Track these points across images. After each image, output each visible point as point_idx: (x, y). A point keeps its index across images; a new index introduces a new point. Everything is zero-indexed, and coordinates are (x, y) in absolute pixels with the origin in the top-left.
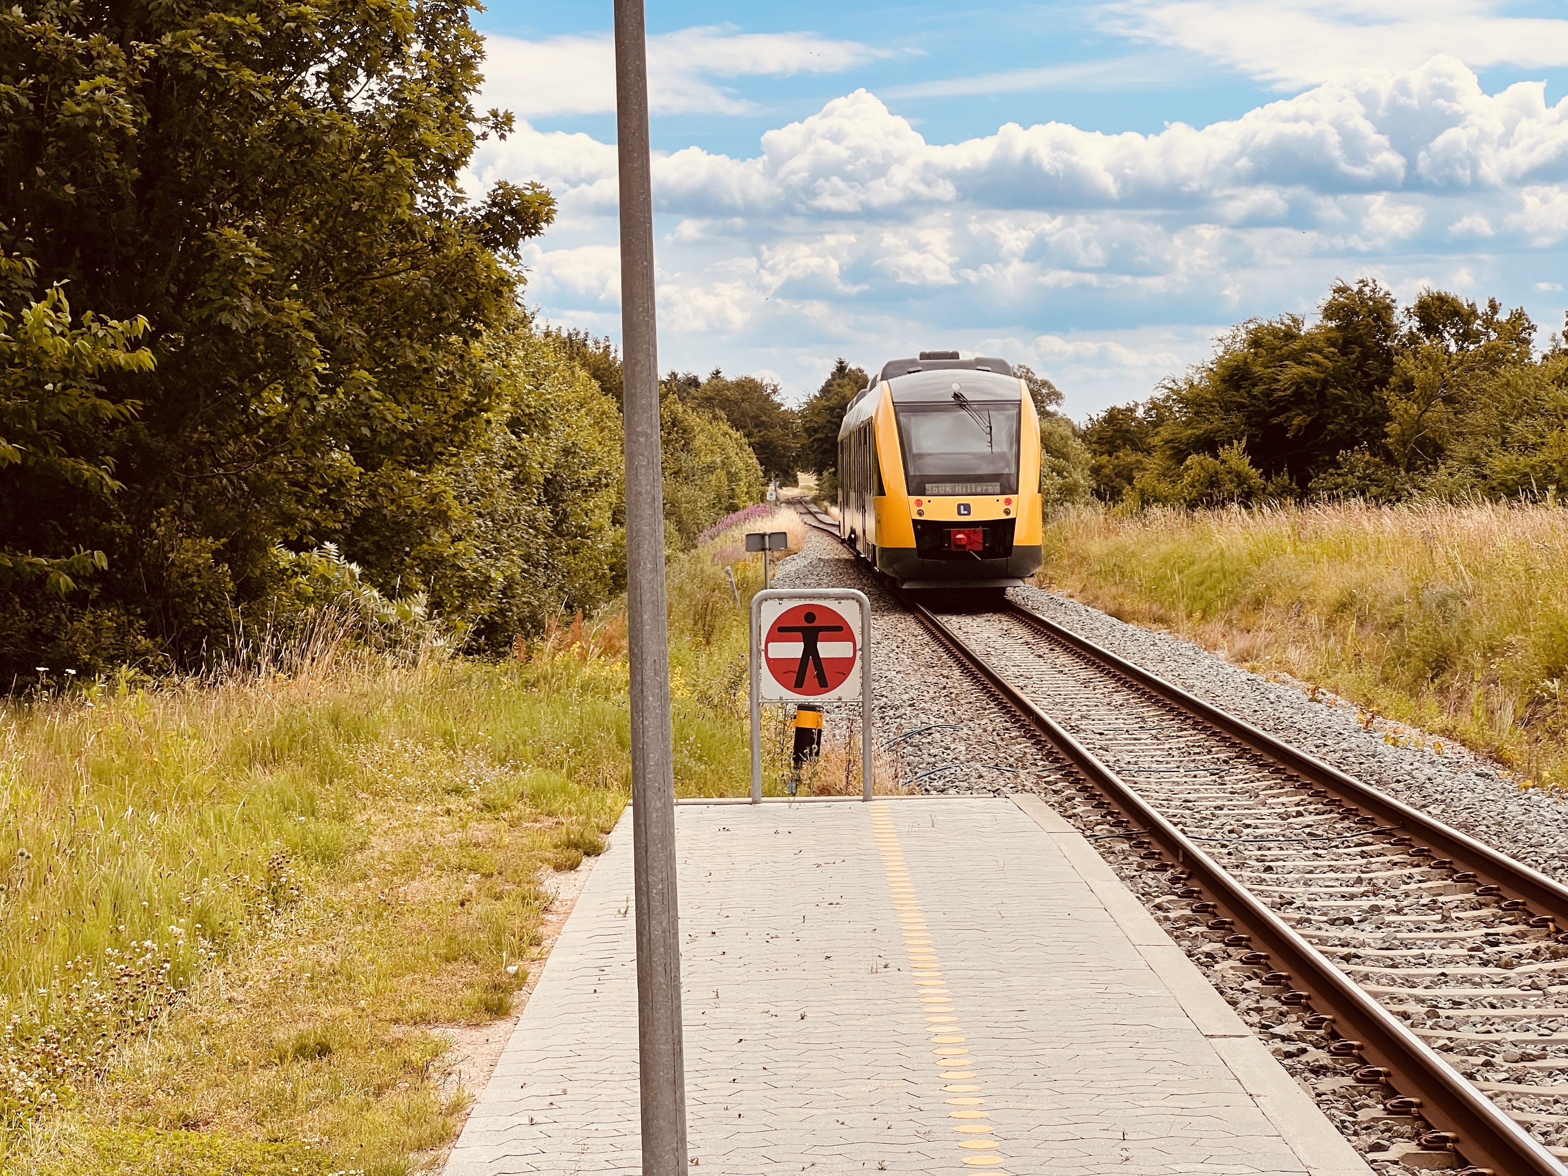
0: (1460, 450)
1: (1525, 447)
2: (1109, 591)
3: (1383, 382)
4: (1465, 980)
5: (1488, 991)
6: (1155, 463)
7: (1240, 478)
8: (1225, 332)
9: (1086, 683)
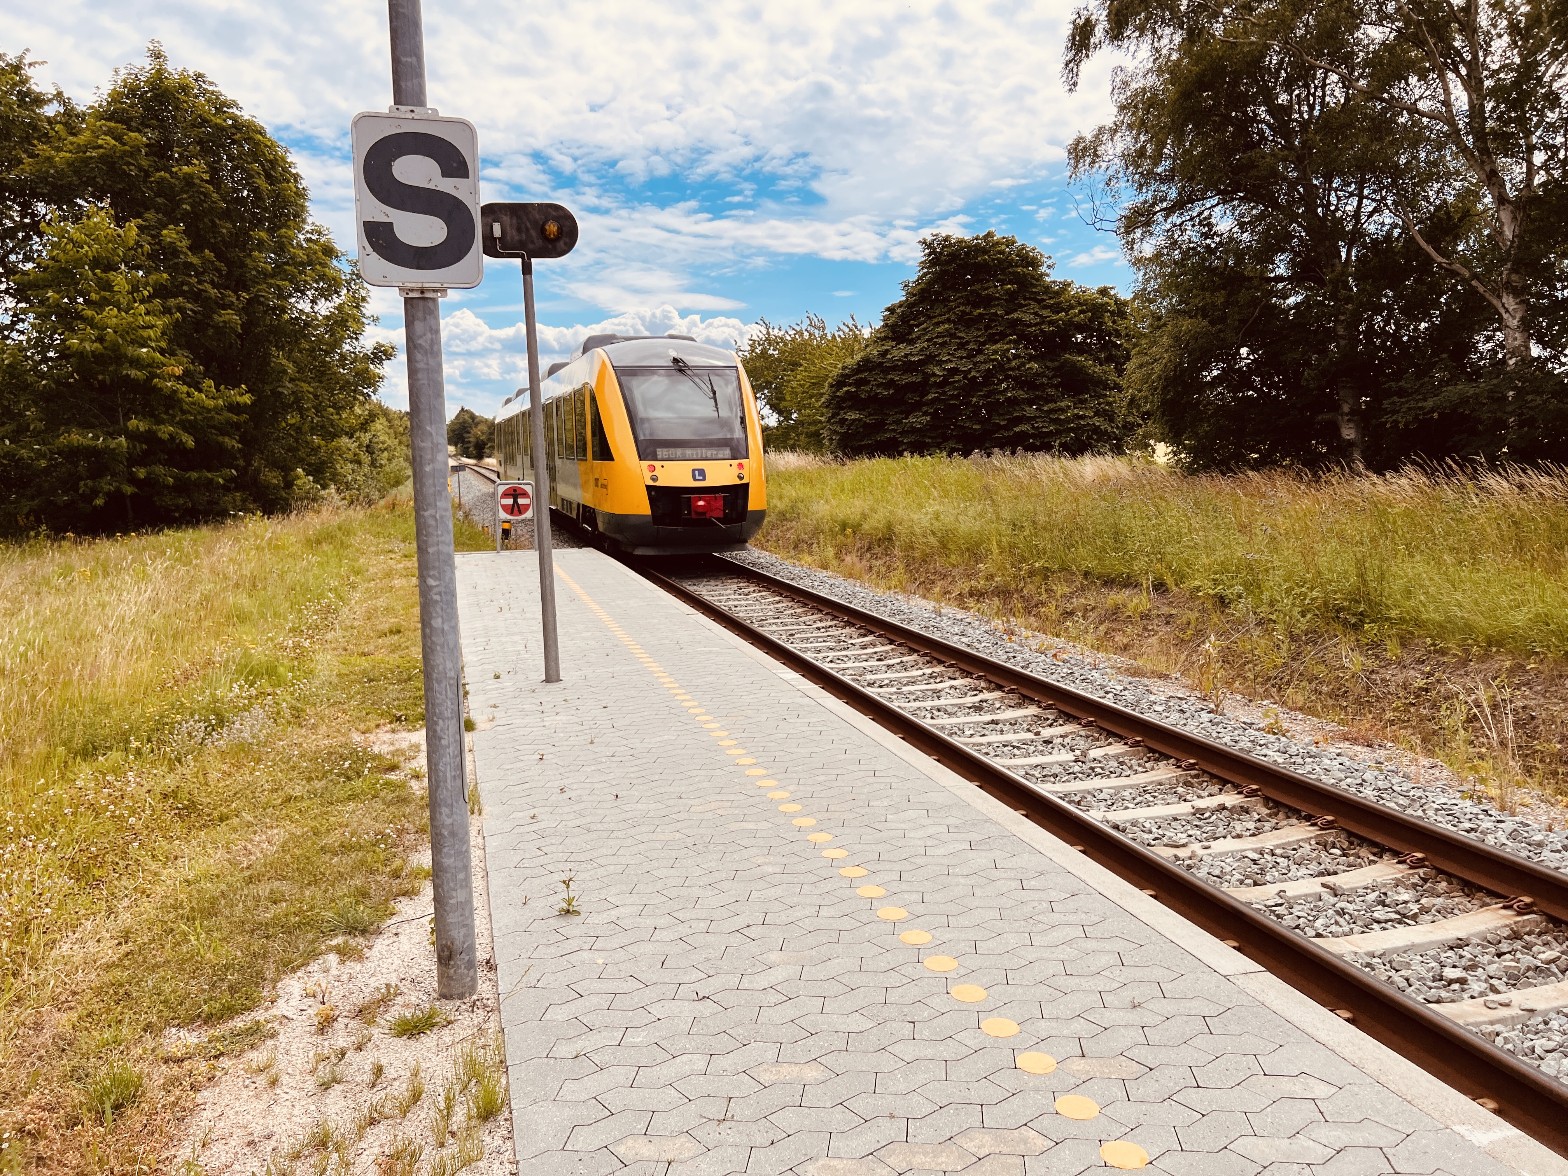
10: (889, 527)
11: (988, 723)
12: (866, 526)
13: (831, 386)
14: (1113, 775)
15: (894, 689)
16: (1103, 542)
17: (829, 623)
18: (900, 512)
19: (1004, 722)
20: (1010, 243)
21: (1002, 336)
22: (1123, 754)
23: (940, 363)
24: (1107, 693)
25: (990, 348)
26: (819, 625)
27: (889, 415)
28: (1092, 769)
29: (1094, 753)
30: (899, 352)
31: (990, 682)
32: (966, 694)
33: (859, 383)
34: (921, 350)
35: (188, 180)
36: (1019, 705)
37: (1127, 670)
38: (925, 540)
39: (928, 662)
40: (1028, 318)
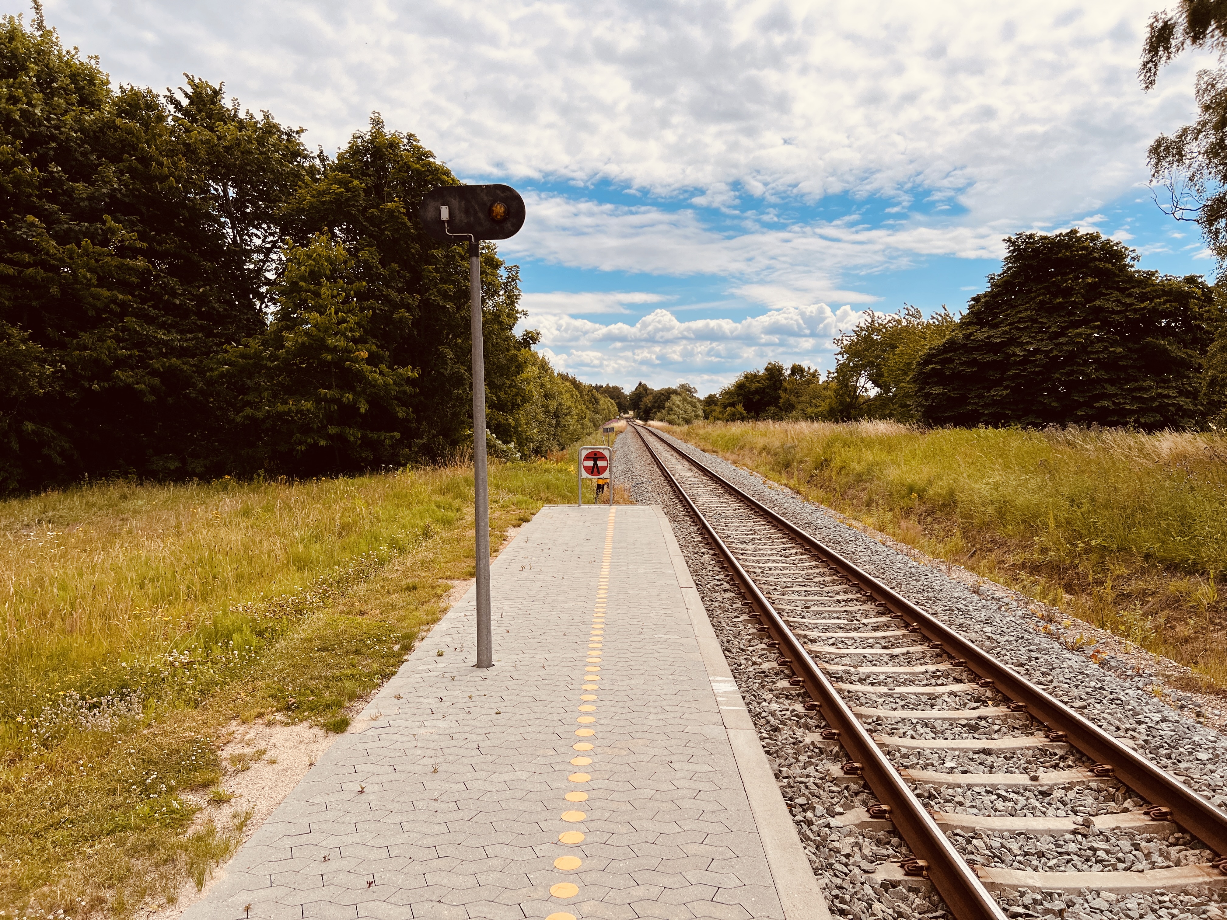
0: (799, 407)
1: (816, 406)
2: (702, 444)
3: (779, 389)
4: (774, 561)
5: (781, 565)
6: (718, 409)
7: (741, 414)
8: (738, 374)
9: (690, 470)
10: (952, 493)
11: (978, 752)
12: (931, 492)
13: (919, 364)
14: (1121, 866)
15: (884, 690)
16: (1168, 525)
17: (851, 596)
18: (963, 480)
19: (998, 753)
20: (1094, 238)
21: (1085, 322)
22: (1141, 830)
23: (1021, 344)
24: (1139, 723)
25: (1073, 332)
26: (842, 597)
27: (972, 390)
28: (1094, 850)
29: (1102, 823)
30: (981, 334)
31: (998, 691)
32: (965, 704)
33: (943, 362)
34: (1003, 333)
35: (391, 211)
36: (1026, 730)
37: (1178, 679)
38: (982, 509)
39: (937, 655)
40: (1109, 305)
